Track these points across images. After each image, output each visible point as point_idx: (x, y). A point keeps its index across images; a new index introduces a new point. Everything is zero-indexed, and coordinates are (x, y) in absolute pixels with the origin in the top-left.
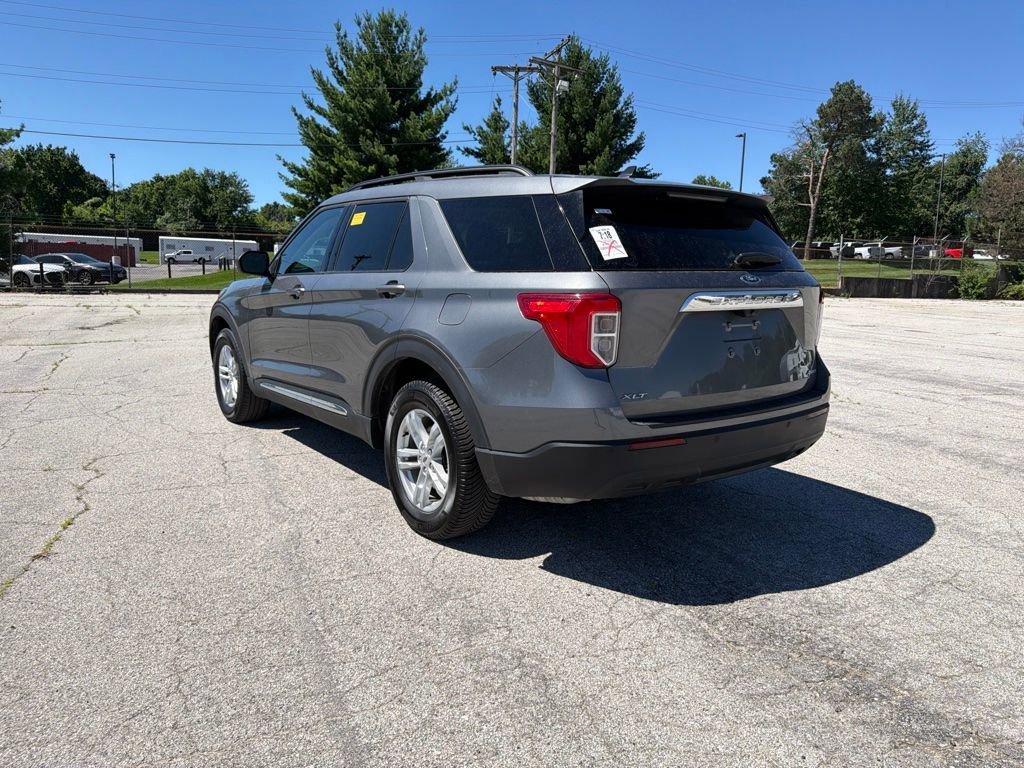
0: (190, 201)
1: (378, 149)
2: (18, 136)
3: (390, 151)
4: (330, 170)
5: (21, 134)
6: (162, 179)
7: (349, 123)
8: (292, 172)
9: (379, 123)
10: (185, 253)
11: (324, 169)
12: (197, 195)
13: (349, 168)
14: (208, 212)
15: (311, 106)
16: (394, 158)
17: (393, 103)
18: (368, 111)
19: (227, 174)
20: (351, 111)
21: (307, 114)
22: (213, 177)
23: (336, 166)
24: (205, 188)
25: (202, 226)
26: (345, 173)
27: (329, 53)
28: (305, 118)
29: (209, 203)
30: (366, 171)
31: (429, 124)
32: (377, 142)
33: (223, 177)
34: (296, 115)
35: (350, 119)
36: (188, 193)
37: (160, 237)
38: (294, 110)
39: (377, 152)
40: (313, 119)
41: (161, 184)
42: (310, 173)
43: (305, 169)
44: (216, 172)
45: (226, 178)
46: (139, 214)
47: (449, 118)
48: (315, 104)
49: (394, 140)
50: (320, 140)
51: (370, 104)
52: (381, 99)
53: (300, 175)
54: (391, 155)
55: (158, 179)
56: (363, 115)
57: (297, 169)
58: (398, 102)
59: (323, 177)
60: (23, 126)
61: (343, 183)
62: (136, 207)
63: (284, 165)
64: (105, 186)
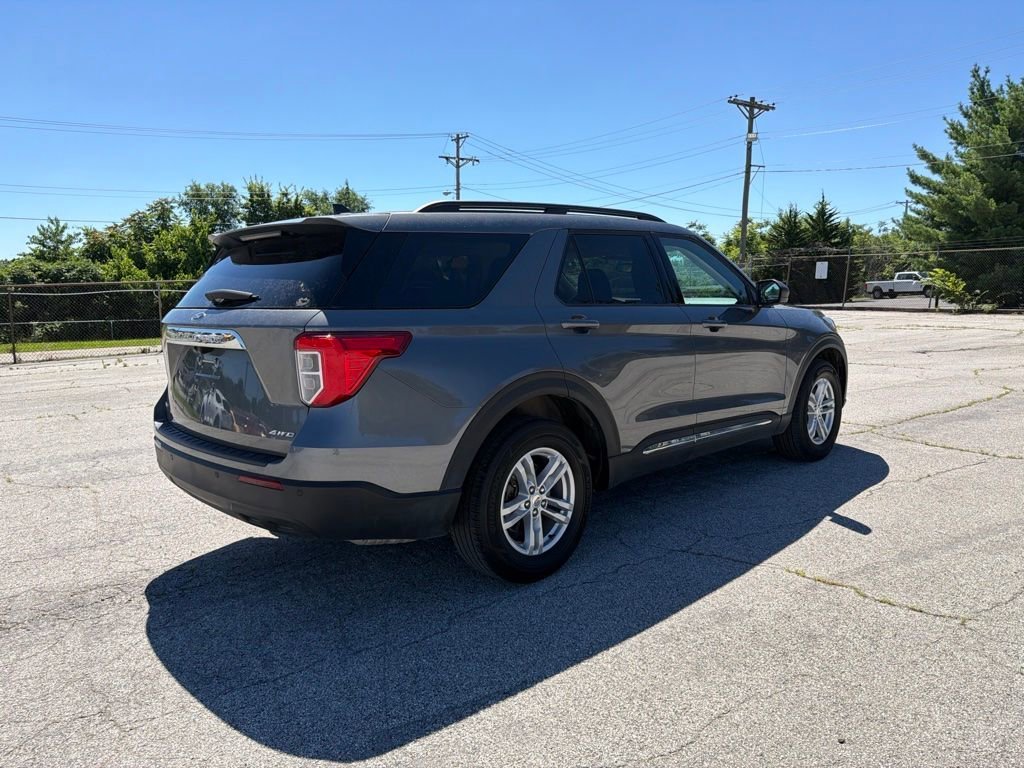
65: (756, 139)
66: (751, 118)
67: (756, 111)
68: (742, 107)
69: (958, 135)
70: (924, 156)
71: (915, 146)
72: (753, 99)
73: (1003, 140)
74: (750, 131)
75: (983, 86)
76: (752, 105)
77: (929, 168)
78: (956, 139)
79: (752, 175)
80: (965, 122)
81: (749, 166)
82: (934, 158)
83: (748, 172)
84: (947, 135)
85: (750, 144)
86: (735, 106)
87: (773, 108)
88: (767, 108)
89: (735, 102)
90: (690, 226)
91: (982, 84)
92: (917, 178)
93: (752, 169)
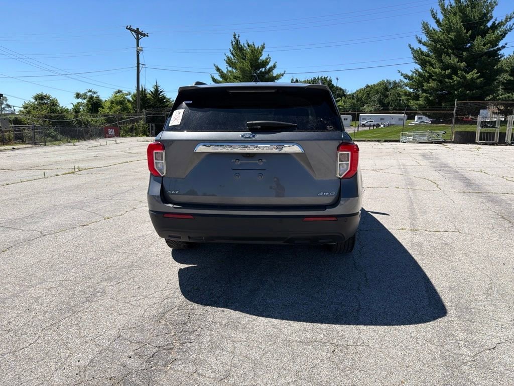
0: (377, 96)
1: (453, 60)
2: (283, 76)
3: (461, 60)
4: (425, 75)
5: (284, 75)
6: (369, 87)
7: (438, 48)
8: (405, 78)
9: (458, 46)
10: (370, 121)
11: (422, 75)
12: (382, 93)
13: (435, 73)
14: (386, 101)
15: (420, 42)
16: (463, 64)
17: (467, 33)
18: (451, 39)
19: (397, 82)
20: (441, 41)
21: (416, 46)
22: (390, 83)
23: (428, 73)
24: (386, 89)
25: (382, 108)
26: (433, 76)
27: (432, 11)
28: (415, 49)
29: (387, 96)
30: (445, 73)
31: (490, 41)
32: (452, 56)
33: (395, 83)
34: (411, 48)
35: (439, 46)
36: (378, 93)
37: (360, 115)
38: (410, 45)
39: (452, 62)
40: (420, 49)
41: (369, 88)
42: (414, 78)
43: (412, 77)
44: (392, 81)
45: (396, 83)
46: (354, 104)
47: (507, 35)
48: (423, 41)
49: (464, 54)
50: (422, 60)
51: (452, 35)
52: (459, 32)
53: (409, 79)
54: (462, 63)
55: (368, 86)
56: (448, 42)
57: (408, 76)
58: (470, 32)
59: (421, 79)
60: (285, 72)
61: (430, 82)
62: (353, 101)
63: (401, 75)
64: (344, 92)
65: (142, 50)
66: (138, 39)
67: (140, 36)
68: (133, 33)
69: (230, 63)
70: (218, 70)
71: (215, 65)
72: (138, 29)
73: (248, 67)
74: (138, 45)
75: (237, 42)
76: (137, 32)
77: (219, 75)
78: (229, 64)
79: (140, 68)
80: (232, 57)
81: (138, 64)
82: (222, 71)
83: (138, 67)
84: (225, 62)
85: (138, 53)
86: (130, 31)
87: (147, 36)
88: (144, 35)
89: (130, 29)
90: (89, 92)
91: (237, 41)
92: (215, 80)
93: (140, 65)
